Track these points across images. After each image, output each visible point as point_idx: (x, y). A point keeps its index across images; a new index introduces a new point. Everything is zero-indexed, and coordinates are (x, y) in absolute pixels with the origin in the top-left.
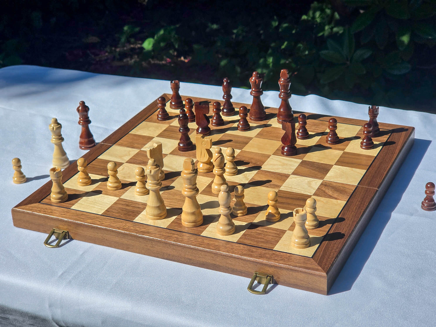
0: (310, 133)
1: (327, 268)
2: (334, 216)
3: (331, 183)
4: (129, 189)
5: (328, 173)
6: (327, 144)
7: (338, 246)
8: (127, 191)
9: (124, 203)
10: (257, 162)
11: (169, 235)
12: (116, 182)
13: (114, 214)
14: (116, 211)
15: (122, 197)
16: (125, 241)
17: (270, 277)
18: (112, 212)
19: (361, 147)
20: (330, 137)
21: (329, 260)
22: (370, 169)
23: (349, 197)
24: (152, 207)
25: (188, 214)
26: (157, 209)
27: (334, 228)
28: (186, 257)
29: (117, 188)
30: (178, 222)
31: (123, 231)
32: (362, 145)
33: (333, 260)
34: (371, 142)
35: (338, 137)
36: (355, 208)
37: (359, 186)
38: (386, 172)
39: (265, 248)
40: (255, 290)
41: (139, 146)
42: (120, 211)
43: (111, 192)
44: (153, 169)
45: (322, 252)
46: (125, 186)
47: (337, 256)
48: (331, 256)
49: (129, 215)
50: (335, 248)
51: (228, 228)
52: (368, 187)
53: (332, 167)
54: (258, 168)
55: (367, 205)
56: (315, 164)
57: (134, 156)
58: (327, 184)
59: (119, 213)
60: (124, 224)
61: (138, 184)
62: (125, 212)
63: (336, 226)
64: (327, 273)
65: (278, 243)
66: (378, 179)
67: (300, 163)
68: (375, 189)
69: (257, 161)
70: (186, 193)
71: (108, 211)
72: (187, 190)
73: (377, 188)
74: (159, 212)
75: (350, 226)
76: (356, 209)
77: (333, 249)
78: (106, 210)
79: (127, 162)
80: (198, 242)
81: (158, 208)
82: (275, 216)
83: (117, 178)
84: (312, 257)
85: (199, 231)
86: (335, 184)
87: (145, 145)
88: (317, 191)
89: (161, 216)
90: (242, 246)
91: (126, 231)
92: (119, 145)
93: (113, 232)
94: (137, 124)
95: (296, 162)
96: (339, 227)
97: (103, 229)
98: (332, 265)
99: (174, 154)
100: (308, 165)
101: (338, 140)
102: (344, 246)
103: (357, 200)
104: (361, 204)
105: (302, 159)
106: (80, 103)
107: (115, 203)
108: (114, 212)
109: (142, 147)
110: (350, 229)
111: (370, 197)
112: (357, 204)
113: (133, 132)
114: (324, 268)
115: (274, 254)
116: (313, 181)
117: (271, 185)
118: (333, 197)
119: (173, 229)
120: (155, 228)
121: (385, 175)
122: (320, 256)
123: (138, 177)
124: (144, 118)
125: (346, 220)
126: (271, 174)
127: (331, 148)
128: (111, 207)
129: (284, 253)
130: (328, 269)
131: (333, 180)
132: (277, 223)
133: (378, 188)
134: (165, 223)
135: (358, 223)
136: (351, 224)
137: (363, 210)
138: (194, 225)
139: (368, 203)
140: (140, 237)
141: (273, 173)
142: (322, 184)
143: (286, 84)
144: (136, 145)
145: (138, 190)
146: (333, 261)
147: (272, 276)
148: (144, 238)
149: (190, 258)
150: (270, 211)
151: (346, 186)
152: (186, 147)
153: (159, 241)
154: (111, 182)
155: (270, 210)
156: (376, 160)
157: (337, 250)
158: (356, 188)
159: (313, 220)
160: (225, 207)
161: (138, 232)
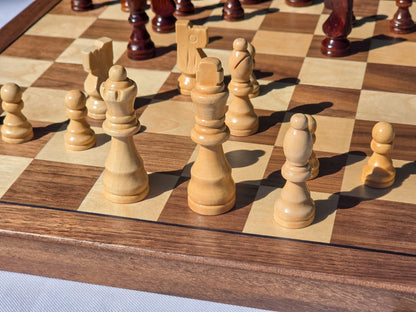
4: (50, 138)
6: (395, 33)
8: (46, 142)
9: (47, 169)
10: (285, 71)
11: (171, 238)
12: (20, 127)
13: (29, 196)
14: (32, 190)
15: (38, 157)
16: (64, 259)
18: (23, 191)
24: (120, 176)
25: (207, 185)
26: (131, 179)
28: (219, 285)
29: (24, 139)
30: (179, 205)
31: (59, 238)
35: (412, 21)
41: (51, 55)
42: (40, 188)
43: (12, 147)
44: (122, 88)
46: (40, 133)
49: (65, 197)
51: (304, 211)
54: (292, 80)
56: (394, 68)
57: (45, 73)
59: (39, 193)
60: (58, 220)
61: (73, 127)
62: (55, 191)
67: (366, 69)
69: (283, 69)
70: (201, 138)
71: (15, 192)
72: (204, 130)
74: (135, 187)
78: (10, 190)
79: (33, 86)
80: (243, 249)
81: (133, 175)
82: (388, 175)
83: (22, 118)
85: (235, 221)
87: (61, 52)
89: (138, 195)
90: (348, 251)
91: (67, 236)
92: (10, 55)
93: (34, 241)
94: (36, 18)
95: (357, 67)
97: (9, 236)
101: (413, 25)
105: (366, 61)
107: (27, 172)
108: (28, 193)
109: (57, 57)
113: (32, 32)
117: (334, 111)
120: (132, 222)
123: (71, 111)
124: (47, 9)
126: (322, 91)
127: (404, 40)
128: (19, 181)
132: (394, 190)
134: (152, 209)
138: (222, 209)
140: (102, 249)
141: (325, 89)
144: (43, 54)
145: (72, 139)
148: (111, 251)
149: (228, 288)
150: (376, 165)
152: (144, 52)
153: (150, 257)
154: (10, 127)
155: (376, 162)
160: (301, 165)
161: (95, 237)
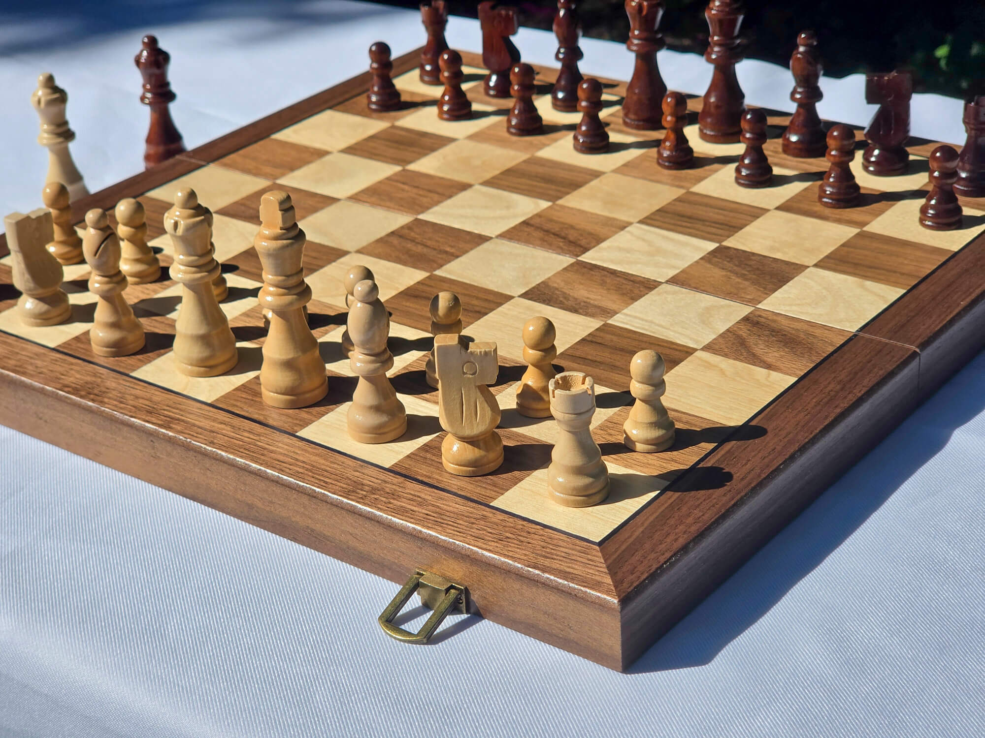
0: (776, 171)
1: (632, 583)
2: (736, 419)
3: (775, 318)
5: (781, 287)
6: (818, 204)
7: (703, 515)
10: (581, 238)
12: (139, 260)
17: (457, 592)
19: (921, 221)
20: (830, 185)
21: (653, 556)
22: (922, 287)
23: (812, 365)
24: (186, 336)
25: (273, 364)
27: (719, 456)
29: (141, 278)
30: (254, 390)
32: (923, 217)
33: (662, 559)
34: (951, 206)
35: (857, 187)
36: (814, 400)
37: (861, 334)
38: (969, 300)
39: (468, 495)
40: (403, 627)
41: (278, 171)
44: (184, 219)
45: (641, 529)
47: (685, 549)
48: (663, 546)
50: (690, 520)
52: (887, 341)
53: (804, 271)
55: (860, 395)
56: (753, 258)
57: (247, 197)
58: (763, 320)
63: (728, 452)
64: (625, 601)
65: (516, 483)
66: (934, 318)
67: (708, 254)
68: (909, 349)
69: (581, 235)
70: (270, 299)
71: (79, 342)
72: (272, 289)
73: (918, 347)
74: (206, 354)
75: (770, 457)
76: (818, 403)
77: (681, 523)
78: (76, 338)
79: (217, 212)
84: (600, 544)
85: (300, 420)
86: (785, 322)
87: (294, 169)
88: (721, 340)
89: (211, 367)
90: (399, 480)
92: (225, 165)
94: (305, 116)
95: (698, 249)
96: (736, 454)
98: (653, 577)
99: (360, 200)
100: (729, 262)
101: (855, 195)
102: (723, 517)
103: (833, 375)
104: (842, 389)
105: (720, 242)
106: (144, 43)
109: (284, 176)
110: (768, 466)
111: (881, 372)
112: (829, 388)
113: (283, 134)
114: (622, 582)
115: (484, 518)
116: (722, 306)
118: (764, 362)
119: (230, 409)
121: (959, 308)
122: (631, 540)
124: (335, 102)
125: (770, 435)
126: (605, 276)
129: (516, 519)
130: (632, 588)
131: (786, 311)
133: (924, 346)
134: (217, 388)
135: (803, 449)
136: (779, 448)
137: (838, 411)
138: (292, 402)
139: (864, 390)
141: (612, 273)
142: (746, 319)
143: (728, 17)
146: (662, 561)
147: (466, 589)
148: (132, 426)
150: (530, 383)
151: (818, 332)
153: (170, 441)
155: (530, 378)
156: (951, 264)
157: (694, 529)
158: (850, 339)
159: (651, 423)
160: (366, 352)
